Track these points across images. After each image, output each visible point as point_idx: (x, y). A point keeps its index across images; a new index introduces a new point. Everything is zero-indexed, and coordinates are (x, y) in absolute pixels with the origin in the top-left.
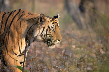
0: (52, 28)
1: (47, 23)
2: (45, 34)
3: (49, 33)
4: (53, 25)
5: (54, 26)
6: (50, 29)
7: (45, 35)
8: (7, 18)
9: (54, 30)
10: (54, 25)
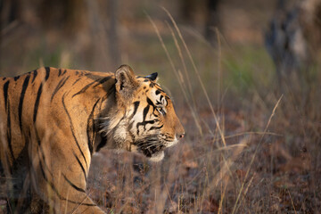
0: (158, 103)
1: (144, 91)
2: (141, 121)
3: (153, 118)
4: (159, 95)
5: (164, 98)
6: (155, 108)
7: (139, 124)
8: (19, 95)
9: (164, 109)
10: (162, 97)
